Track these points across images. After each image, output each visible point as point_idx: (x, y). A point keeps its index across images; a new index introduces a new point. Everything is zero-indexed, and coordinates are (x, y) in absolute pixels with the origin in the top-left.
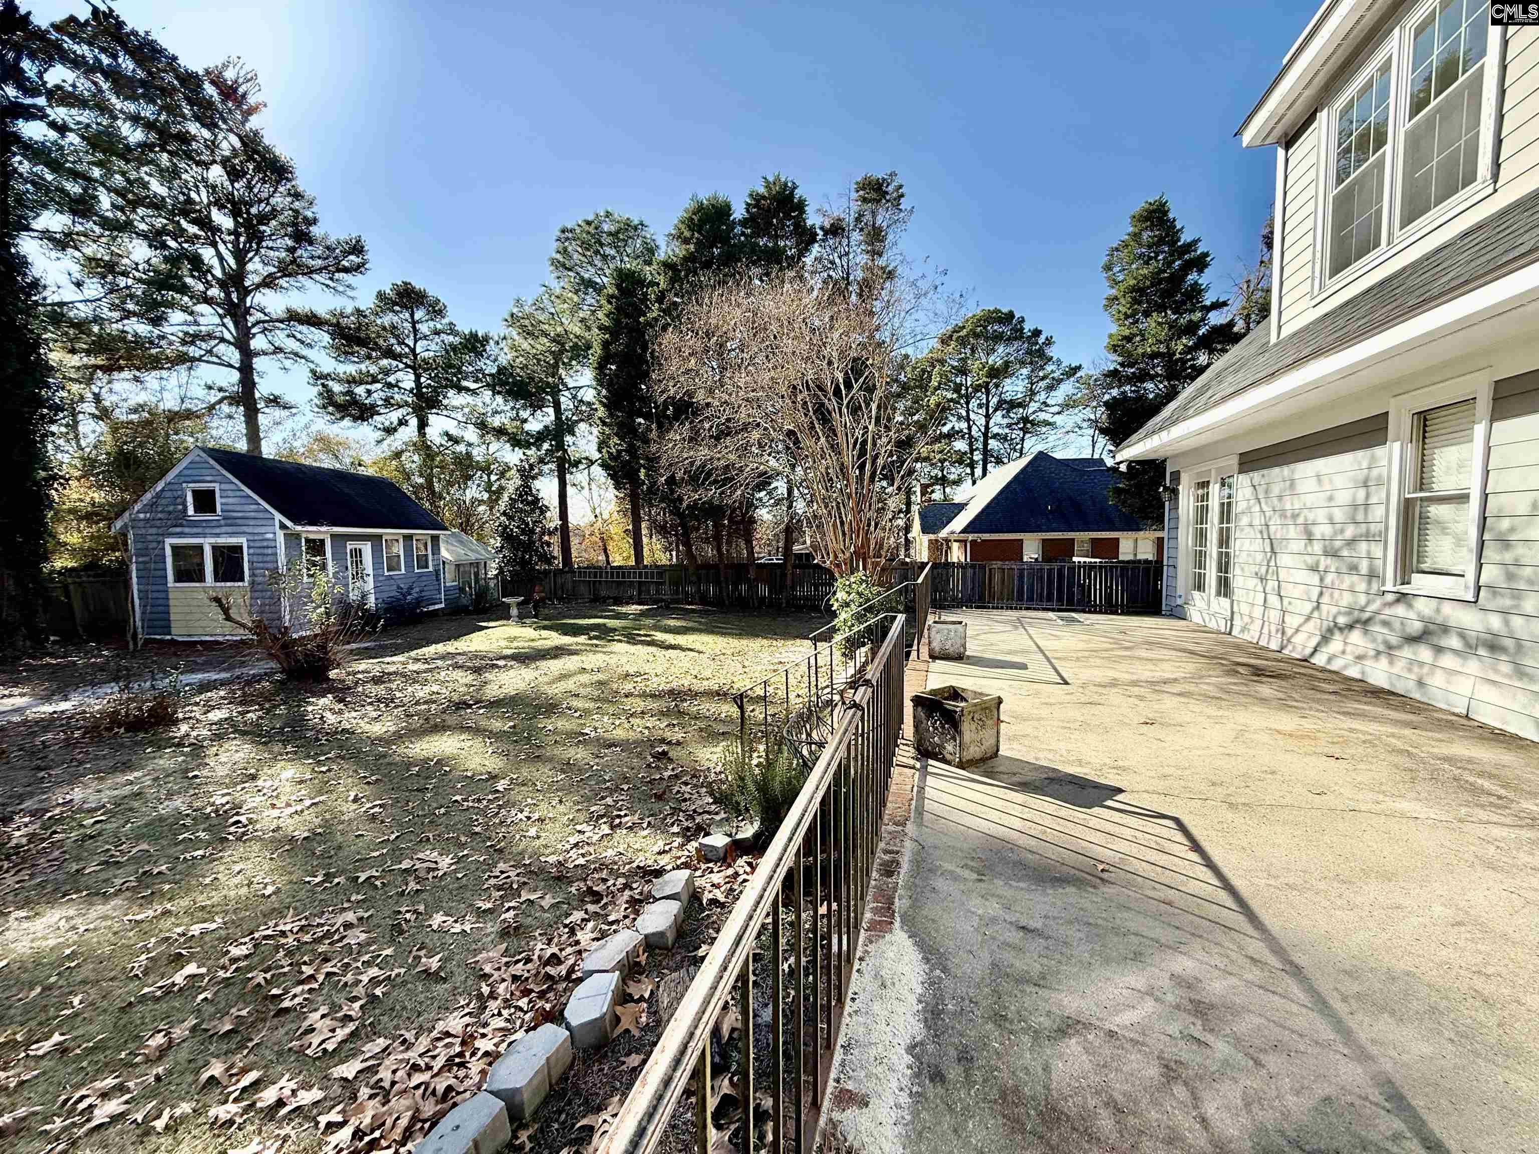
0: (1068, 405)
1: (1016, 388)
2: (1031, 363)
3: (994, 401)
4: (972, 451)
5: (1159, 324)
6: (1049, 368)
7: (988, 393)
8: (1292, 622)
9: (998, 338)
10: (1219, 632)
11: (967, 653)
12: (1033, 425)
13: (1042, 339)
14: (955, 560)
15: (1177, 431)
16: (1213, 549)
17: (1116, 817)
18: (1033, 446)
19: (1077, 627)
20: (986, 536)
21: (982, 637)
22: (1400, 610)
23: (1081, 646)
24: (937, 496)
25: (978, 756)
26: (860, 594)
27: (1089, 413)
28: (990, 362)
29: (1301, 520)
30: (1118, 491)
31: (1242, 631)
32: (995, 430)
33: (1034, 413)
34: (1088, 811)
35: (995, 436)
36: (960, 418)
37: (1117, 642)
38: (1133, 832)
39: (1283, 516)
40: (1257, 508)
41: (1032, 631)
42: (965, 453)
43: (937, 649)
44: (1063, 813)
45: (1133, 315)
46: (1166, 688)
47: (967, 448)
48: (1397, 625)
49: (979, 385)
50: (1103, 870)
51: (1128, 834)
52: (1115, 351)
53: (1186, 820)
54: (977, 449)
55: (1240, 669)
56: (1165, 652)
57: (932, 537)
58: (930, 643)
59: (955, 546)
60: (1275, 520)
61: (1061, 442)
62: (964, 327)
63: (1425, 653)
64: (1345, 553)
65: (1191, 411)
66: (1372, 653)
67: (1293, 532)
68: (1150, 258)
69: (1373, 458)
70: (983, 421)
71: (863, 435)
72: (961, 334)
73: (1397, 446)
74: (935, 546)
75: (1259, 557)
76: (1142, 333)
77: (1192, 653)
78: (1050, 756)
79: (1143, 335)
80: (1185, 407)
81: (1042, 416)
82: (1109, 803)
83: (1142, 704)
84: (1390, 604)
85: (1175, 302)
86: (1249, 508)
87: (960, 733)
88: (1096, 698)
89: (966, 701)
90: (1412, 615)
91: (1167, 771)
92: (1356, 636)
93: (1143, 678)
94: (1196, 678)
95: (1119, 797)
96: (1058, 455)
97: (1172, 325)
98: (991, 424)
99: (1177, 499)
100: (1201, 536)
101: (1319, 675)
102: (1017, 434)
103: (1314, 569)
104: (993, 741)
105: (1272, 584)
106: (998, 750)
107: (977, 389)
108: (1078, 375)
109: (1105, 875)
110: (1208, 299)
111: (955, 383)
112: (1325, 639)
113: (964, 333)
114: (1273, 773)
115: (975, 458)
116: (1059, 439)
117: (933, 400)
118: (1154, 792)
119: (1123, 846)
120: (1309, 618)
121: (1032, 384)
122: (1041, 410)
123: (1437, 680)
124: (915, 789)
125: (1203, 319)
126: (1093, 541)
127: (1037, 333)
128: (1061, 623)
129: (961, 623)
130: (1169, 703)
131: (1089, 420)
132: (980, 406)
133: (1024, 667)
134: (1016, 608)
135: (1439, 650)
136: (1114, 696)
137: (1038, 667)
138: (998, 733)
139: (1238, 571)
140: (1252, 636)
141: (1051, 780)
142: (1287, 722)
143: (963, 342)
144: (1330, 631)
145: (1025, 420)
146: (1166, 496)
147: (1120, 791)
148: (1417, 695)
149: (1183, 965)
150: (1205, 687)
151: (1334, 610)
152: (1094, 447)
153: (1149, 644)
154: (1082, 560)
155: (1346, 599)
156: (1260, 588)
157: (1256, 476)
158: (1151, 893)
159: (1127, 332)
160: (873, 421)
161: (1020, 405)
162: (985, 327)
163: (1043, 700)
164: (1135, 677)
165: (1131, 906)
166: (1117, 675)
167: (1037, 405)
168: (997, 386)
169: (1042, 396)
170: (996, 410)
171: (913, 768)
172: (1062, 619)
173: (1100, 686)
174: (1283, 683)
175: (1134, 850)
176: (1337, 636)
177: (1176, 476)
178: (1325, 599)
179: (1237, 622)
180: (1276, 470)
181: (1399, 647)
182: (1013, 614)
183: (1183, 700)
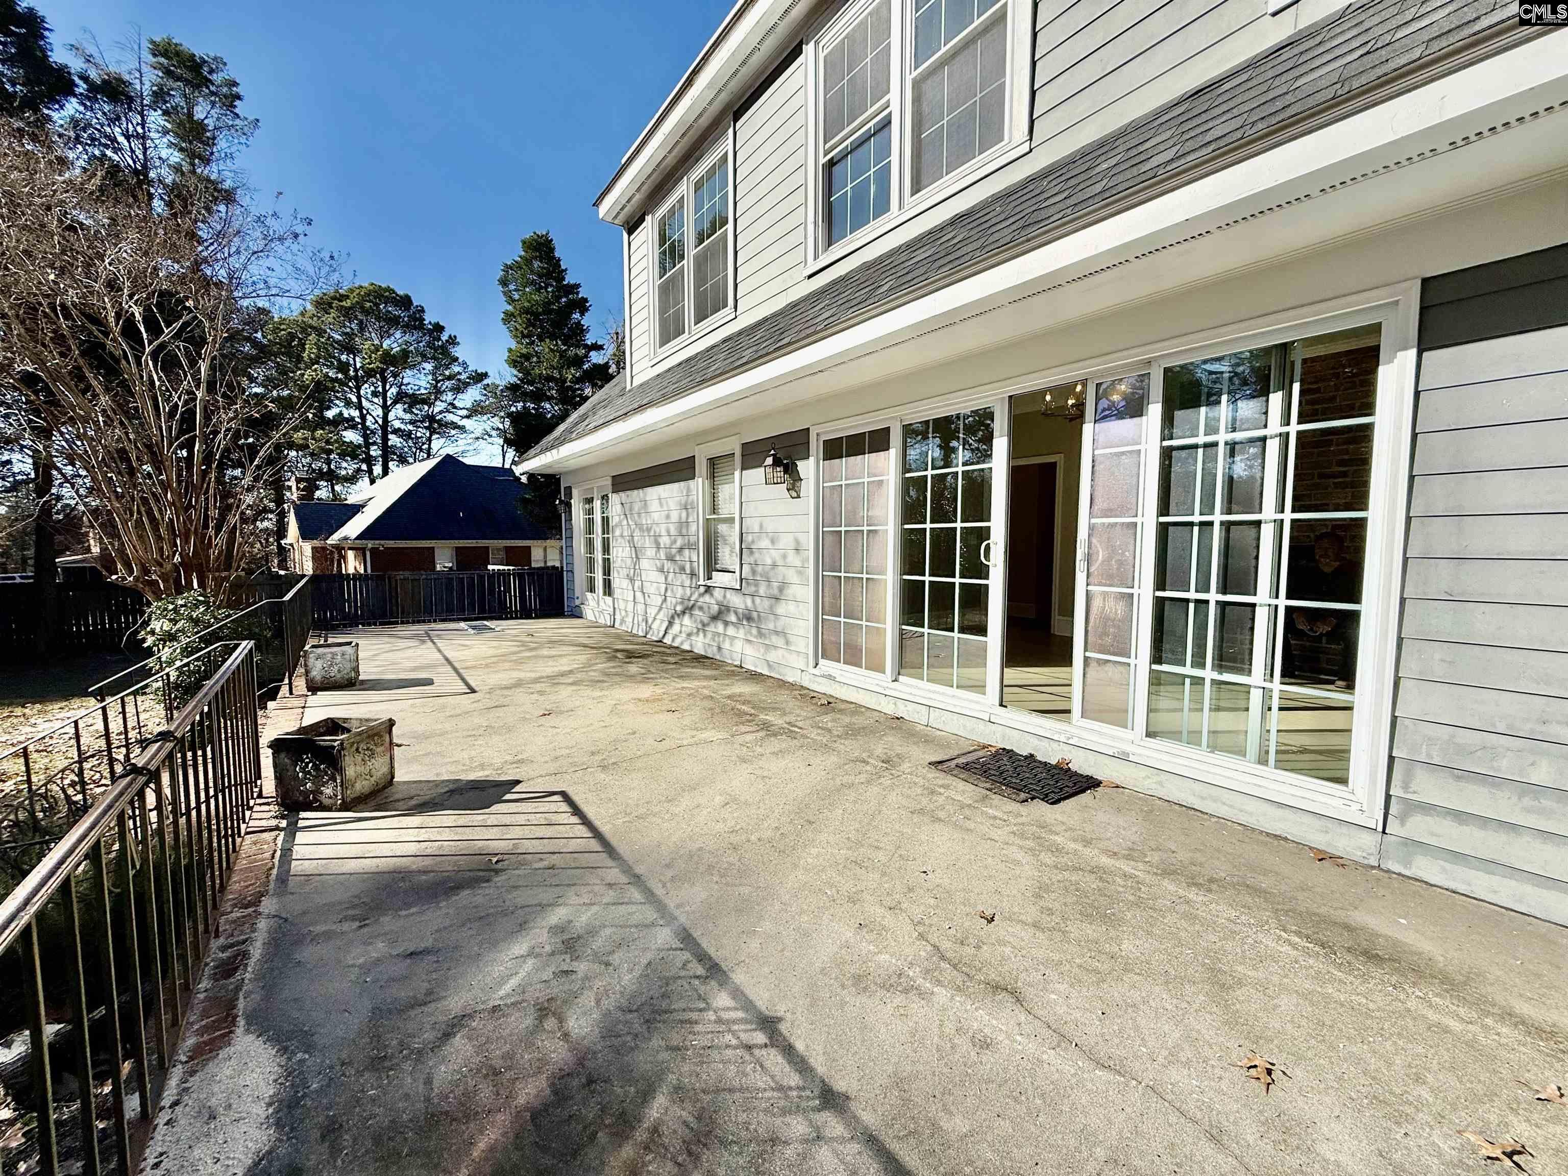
0: (475, 411)
1: (417, 382)
2: (434, 358)
3: (392, 391)
4: (368, 445)
5: (551, 350)
6: (456, 369)
7: (384, 381)
8: (652, 611)
9: (394, 322)
10: (606, 626)
11: (361, 678)
12: (440, 425)
13: (445, 337)
14: (351, 571)
15: (566, 450)
16: (599, 556)
17: (513, 807)
18: (441, 447)
19: (490, 635)
20: (391, 544)
21: (382, 657)
22: (707, 598)
23: (492, 652)
24: (323, 493)
25: (366, 790)
26: (196, 622)
27: (496, 422)
28: (385, 346)
29: (652, 533)
30: (525, 501)
31: (621, 624)
32: (397, 424)
33: (441, 412)
34: (487, 811)
35: (396, 431)
36: (348, 403)
37: (523, 644)
38: (526, 817)
39: (641, 530)
40: (625, 522)
41: (440, 643)
42: (359, 446)
43: (318, 678)
44: (462, 821)
45: (529, 336)
46: (563, 680)
47: (361, 440)
48: (706, 609)
49: (372, 370)
50: (497, 862)
51: (521, 819)
52: (515, 367)
53: (571, 792)
54: (374, 443)
55: (619, 655)
56: (565, 648)
57: (316, 543)
58: (307, 672)
59: (351, 555)
60: (637, 533)
61: (471, 448)
62: (347, 297)
63: (720, 628)
64: (678, 558)
65: (574, 435)
66: (695, 631)
67: (648, 542)
68: (541, 288)
69: (689, 490)
70: (380, 412)
71: (186, 403)
72: (344, 303)
73: (700, 480)
74: (319, 555)
75: (629, 561)
76: (537, 354)
77: (585, 646)
78: (453, 769)
79: (539, 358)
80: (570, 431)
81: (450, 417)
82: (508, 797)
83: (543, 698)
84: (701, 595)
85: (564, 334)
86: (620, 522)
87: (341, 771)
88: (502, 701)
89: (349, 731)
90: (713, 601)
91: (558, 753)
92: (686, 620)
93: (544, 674)
94: (588, 665)
95: (518, 788)
96: (468, 461)
97: (562, 354)
98: (391, 416)
99: (570, 512)
100: (590, 543)
101: (668, 651)
102: (422, 433)
103: (661, 570)
104: (385, 769)
105: (638, 584)
106: (393, 777)
107: (370, 373)
108: (485, 382)
109: (499, 866)
110: (590, 339)
111: (339, 360)
112: (671, 623)
113: (347, 303)
114: (634, 733)
115: (372, 453)
116: (469, 444)
117: (308, 375)
118: (547, 775)
119: (516, 832)
120: (661, 608)
121: (438, 382)
122: (448, 411)
123: (726, 645)
124: (278, 853)
125: (586, 356)
126: (508, 549)
127: (439, 328)
128: (473, 632)
129: (349, 643)
130: (565, 692)
131: (498, 429)
132: (375, 394)
133: (429, 682)
134: (424, 622)
135: (726, 624)
136: (519, 695)
137: (446, 681)
138: (392, 758)
139: (616, 575)
140: (627, 627)
141: (452, 792)
142: (646, 691)
143: (347, 313)
144: (673, 617)
145: (431, 418)
146: (562, 509)
147: (518, 782)
148: (718, 657)
149: (557, 916)
150: (592, 674)
151: (674, 600)
152: (504, 457)
153: (552, 643)
154: (496, 567)
155: (679, 592)
156: (630, 587)
157: (622, 494)
158: (536, 865)
159: (524, 351)
160: (203, 386)
161: (424, 401)
162: (377, 305)
163: (448, 714)
164: (538, 675)
165: (520, 883)
166: (522, 675)
167: (444, 405)
168: (395, 376)
169: (449, 397)
170: (395, 402)
171: (277, 828)
172: (474, 628)
173: (506, 688)
174: (645, 661)
175: (527, 832)
176: (677, 621)
177: (569, 490)
178: (669, 594)
179: (618, 617)
180: (636, 492)
181: (708, 624)
182: (420, 628)
183: (574, 688)
